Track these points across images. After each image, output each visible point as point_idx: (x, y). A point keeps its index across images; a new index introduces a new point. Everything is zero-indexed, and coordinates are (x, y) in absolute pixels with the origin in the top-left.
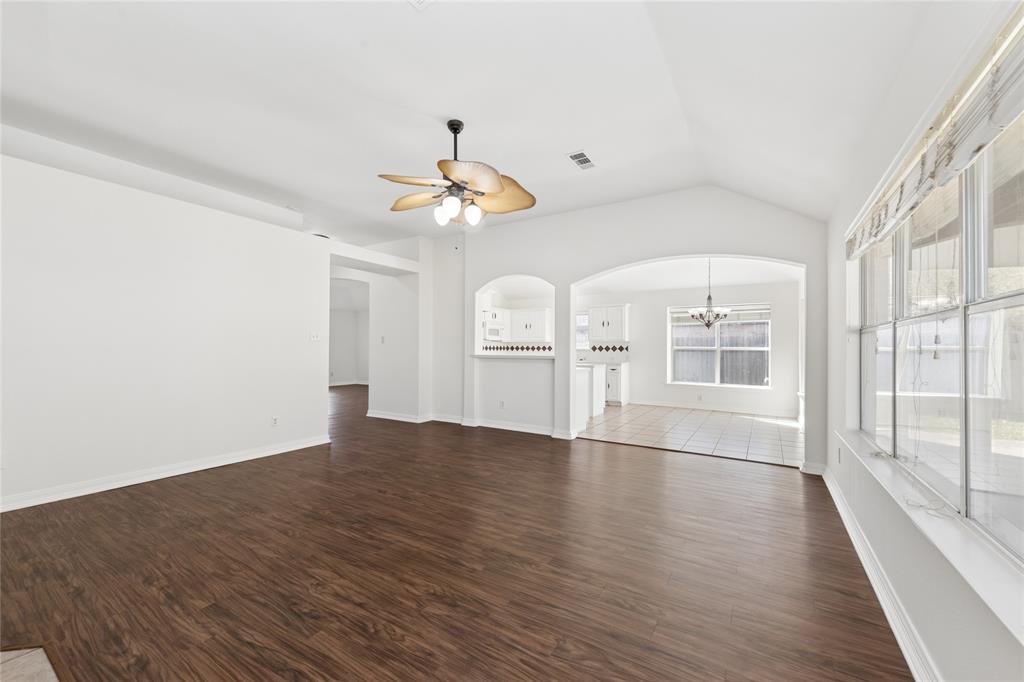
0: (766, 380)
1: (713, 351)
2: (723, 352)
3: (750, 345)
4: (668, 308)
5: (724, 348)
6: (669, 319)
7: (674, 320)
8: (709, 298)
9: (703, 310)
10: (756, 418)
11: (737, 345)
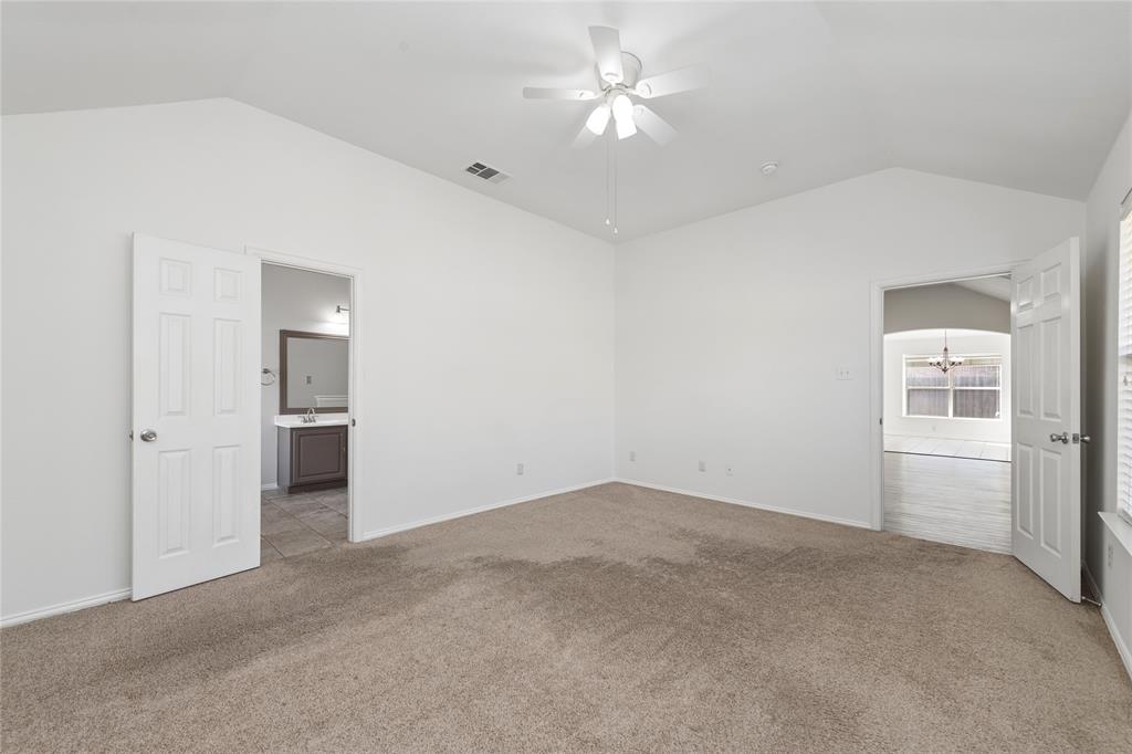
0: (997, 414)
1: (948, 390)
2: (955, 391)
3: (981, 385)
4: (904, 356)
5: (958, 388)
6: (904, 365)
7: (908, 365)
8: (946, 349)
9: (941, 359)
10: (988, 444)
11: (967, 385)
